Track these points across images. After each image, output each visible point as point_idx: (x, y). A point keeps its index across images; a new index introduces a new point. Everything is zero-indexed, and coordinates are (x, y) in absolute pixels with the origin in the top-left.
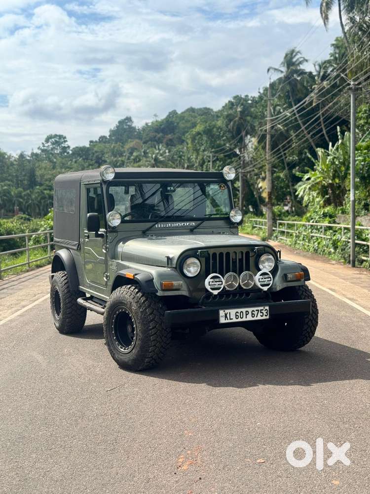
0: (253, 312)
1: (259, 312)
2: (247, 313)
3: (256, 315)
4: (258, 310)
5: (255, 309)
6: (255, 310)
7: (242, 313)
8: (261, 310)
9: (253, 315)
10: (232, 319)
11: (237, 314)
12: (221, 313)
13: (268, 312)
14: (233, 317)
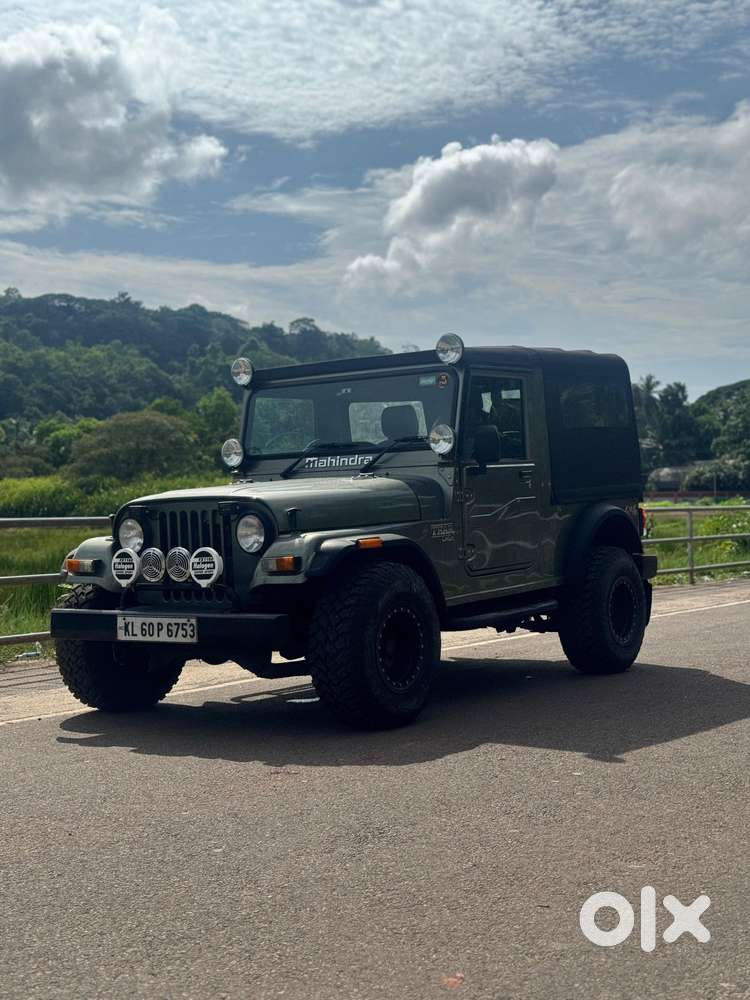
0: (170, 627)
1: (180, 627)
2: (160, 627)
3: (174, 633)
4: (178, 624)
5: (174, 621)
6: (173, 623)
7: (151, 627)
8: (183, 625)
9: (170, 633)
10: (136, 635)
11: (144, 627)
12: (120, 622)
13: (195, 631)
14: (137, 631)
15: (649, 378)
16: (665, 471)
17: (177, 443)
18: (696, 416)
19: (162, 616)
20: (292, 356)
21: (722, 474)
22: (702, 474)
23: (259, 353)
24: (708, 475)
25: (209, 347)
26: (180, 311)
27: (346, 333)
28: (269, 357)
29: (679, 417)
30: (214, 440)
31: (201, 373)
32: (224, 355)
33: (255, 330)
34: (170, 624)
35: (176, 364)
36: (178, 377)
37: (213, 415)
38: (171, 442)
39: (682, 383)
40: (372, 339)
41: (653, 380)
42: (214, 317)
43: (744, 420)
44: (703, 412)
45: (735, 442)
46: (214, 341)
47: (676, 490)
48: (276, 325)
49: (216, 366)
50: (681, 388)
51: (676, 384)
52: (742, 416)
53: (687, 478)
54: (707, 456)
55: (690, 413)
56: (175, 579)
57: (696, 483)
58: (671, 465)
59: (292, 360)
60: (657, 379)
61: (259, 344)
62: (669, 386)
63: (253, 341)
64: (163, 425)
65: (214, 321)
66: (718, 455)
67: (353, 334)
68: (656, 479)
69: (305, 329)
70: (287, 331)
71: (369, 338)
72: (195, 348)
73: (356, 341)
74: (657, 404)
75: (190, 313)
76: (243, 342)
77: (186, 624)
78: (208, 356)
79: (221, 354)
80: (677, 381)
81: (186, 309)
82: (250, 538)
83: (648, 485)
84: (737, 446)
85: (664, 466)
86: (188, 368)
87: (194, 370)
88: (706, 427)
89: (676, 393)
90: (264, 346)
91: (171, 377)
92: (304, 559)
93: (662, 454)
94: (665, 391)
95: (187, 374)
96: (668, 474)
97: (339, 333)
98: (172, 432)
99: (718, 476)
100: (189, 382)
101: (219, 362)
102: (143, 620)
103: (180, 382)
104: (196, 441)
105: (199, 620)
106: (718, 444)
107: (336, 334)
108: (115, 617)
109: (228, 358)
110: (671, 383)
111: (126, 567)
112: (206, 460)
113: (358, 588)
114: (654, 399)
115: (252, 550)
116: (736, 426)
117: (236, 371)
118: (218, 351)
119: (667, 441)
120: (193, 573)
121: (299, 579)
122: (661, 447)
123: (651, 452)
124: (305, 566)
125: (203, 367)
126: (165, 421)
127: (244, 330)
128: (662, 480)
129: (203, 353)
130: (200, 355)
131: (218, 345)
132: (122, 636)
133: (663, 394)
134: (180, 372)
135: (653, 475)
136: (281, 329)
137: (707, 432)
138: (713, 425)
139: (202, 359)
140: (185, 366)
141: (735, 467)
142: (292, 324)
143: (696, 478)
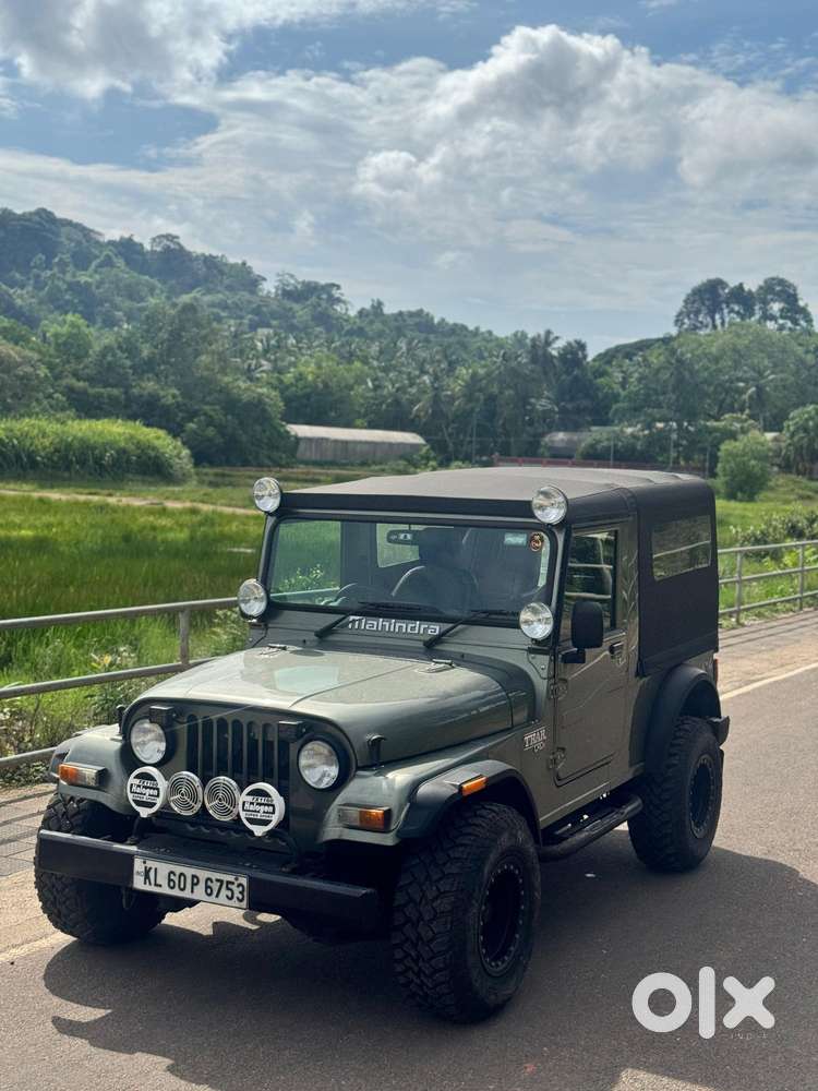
0: (209, 883)
1: (224, 885)
2: (195, 880)
3: (215, 893)
4: (221, 882)
5: (215, 876)
6: (214, 879)
7: (182, 878)
8: (228, 883)
9: (209, 891)
10: (160, 886)
11: (172, 877)
12: (139, 865)
13: (245, 894)
14: (163, 880)
15: (548, 333)
16: (561, 436)
17: (26, 377)
18: (596, 378)
19: (198, 866)
20: (152, 277)
21: (620, 444)
22: (599, 442)
23: (115, 271)
24: (605, 444)
25: (56, 260)
26: (24, 214)
27: (214, 254)
28: (126, 276)
29: (576, 379)
30: (66, 373)
31: (46, 289)
32: (73, 269)
33: (111, 243)
34: (208, 879)
35: (18, 276)
36: (19, 292)
37: (65, 344)
38: (16, 376)
39: (583, 341)
40: (244, 264)
41: (552, 337)
42: (63, 225)
43: (646, 387)
44: (603, 374)
45: (635, 410)
46: (63, 254)
47: (570, 457)
48: (137, 239)
49: (64, 281)
50: (582, 346)
51: (576, 341)
52: (644, 382)
53: (583, 445)
54: (605, 423)
55: (589, 374)
56: (216, 817)
57: (591, 451)
58: (566, 429)
59: (152, 280)
60: (555, 335)
61: (115, 260)
62: (569, 344)
63: (108, 256)
64: (10, 356)
65: (64, 230)
66: (616, 422)
67: (223, 256)
68: (550, 444)
69: (169, 247)
70: (147, 247)
71: (240, 262)
72: (40, 259)
73: (226, 264)
74: (555, 361)
75: (37, 218)
76: (96, 257)
77: (233, 883)
78: (56, 270)
79: (71, 268)
80: (578, 338)
81: (31, 214)
82: (317, 769)
83: (541, 450)
84: (637, 413)
85: (559, 430)
86: (32, 282)
87: (39, 286)
88: (605, 391)
89: (575, 351)
90: (120, 262)
91: (12, 291)
92: (395, 812)
93: (557, 416)
94: (565, 349)
95: (30, 288)
96: (562, 440)
97: (207, 254)
98: (20, 364)
99: (615, 445)
100: (33, 297)
101: (68, 277)
102: (172, 867)
103: (21, 297)
104: (46, 376)
105: (251, 880)
106: (617, 410)
107: (203, 255)
108: (130, 858)
109: (79, 273)
110: (571, 339)
111: (148, 791)
112: (57, 399)
113: (461, 849)
114: (552, 357)
115: (323, 786)
116: (637, 394)
117: (260, 494)
118: (66, 265)
119: (563, 404)
120: (243, 815)
121: (388, 840)
122: (556, 409)
123: (546, 413)
124: (397, 821)
125: (50, 282)
126: (12, 353)
127: (97, 242)
128: (556, 445)
129: (49, 266)
130: (46, 268)
131: (67, 257)
132: (139, 883)
133: (562, 352)
134: (22, 287)
135: (547, 439)
136: (141, 245)
137: (606, 395)
138: (612, 389)
139: (49, 273)
140: (29, 279)
141: (633, 436)
142: (154, 240)
143: (592, 446)
